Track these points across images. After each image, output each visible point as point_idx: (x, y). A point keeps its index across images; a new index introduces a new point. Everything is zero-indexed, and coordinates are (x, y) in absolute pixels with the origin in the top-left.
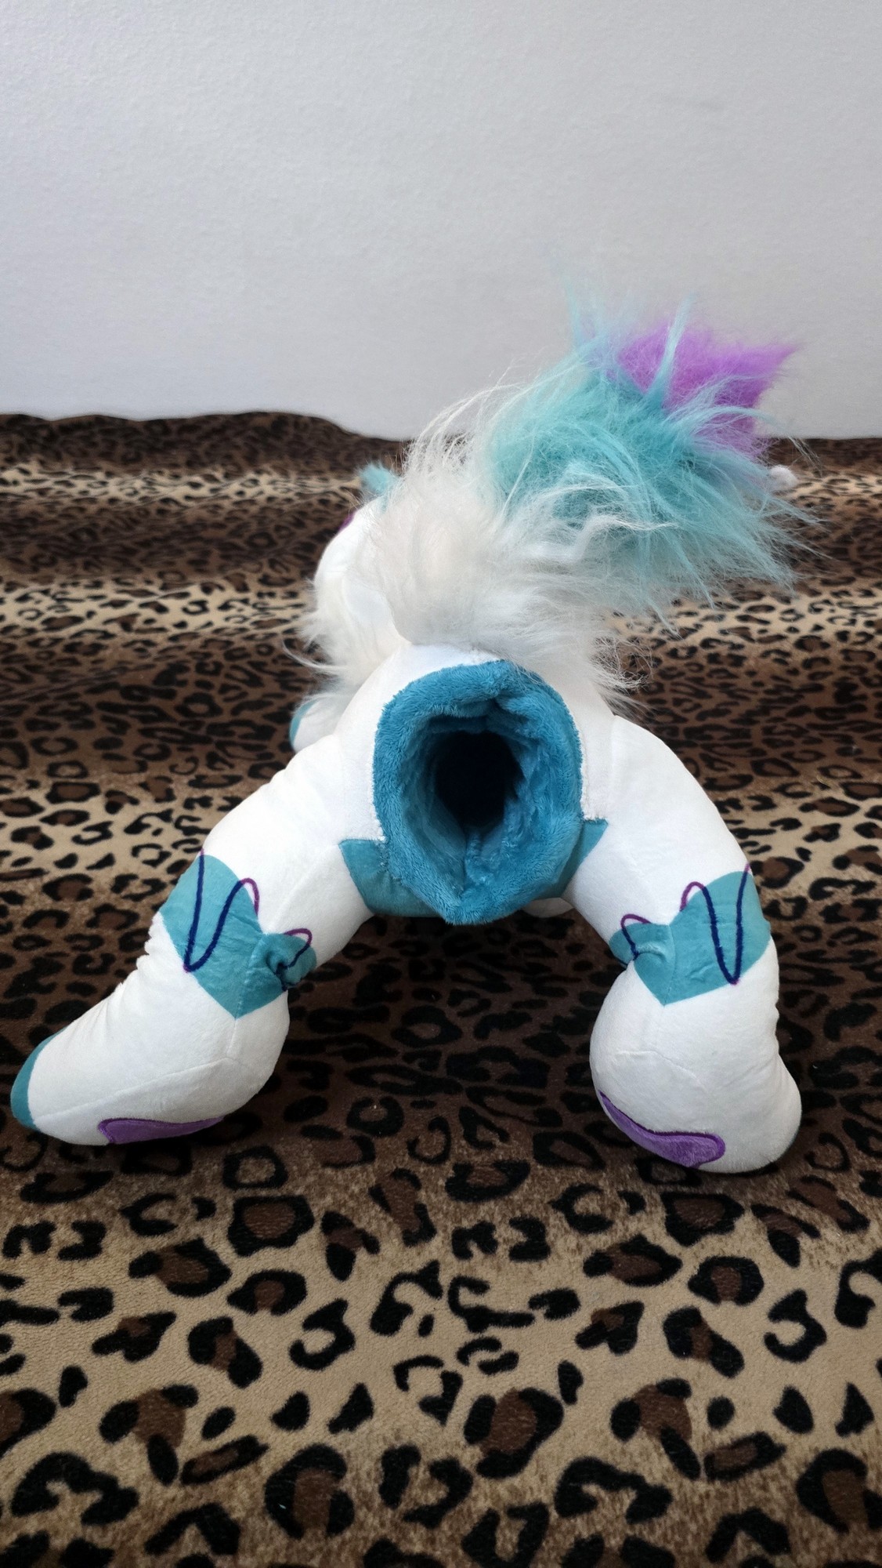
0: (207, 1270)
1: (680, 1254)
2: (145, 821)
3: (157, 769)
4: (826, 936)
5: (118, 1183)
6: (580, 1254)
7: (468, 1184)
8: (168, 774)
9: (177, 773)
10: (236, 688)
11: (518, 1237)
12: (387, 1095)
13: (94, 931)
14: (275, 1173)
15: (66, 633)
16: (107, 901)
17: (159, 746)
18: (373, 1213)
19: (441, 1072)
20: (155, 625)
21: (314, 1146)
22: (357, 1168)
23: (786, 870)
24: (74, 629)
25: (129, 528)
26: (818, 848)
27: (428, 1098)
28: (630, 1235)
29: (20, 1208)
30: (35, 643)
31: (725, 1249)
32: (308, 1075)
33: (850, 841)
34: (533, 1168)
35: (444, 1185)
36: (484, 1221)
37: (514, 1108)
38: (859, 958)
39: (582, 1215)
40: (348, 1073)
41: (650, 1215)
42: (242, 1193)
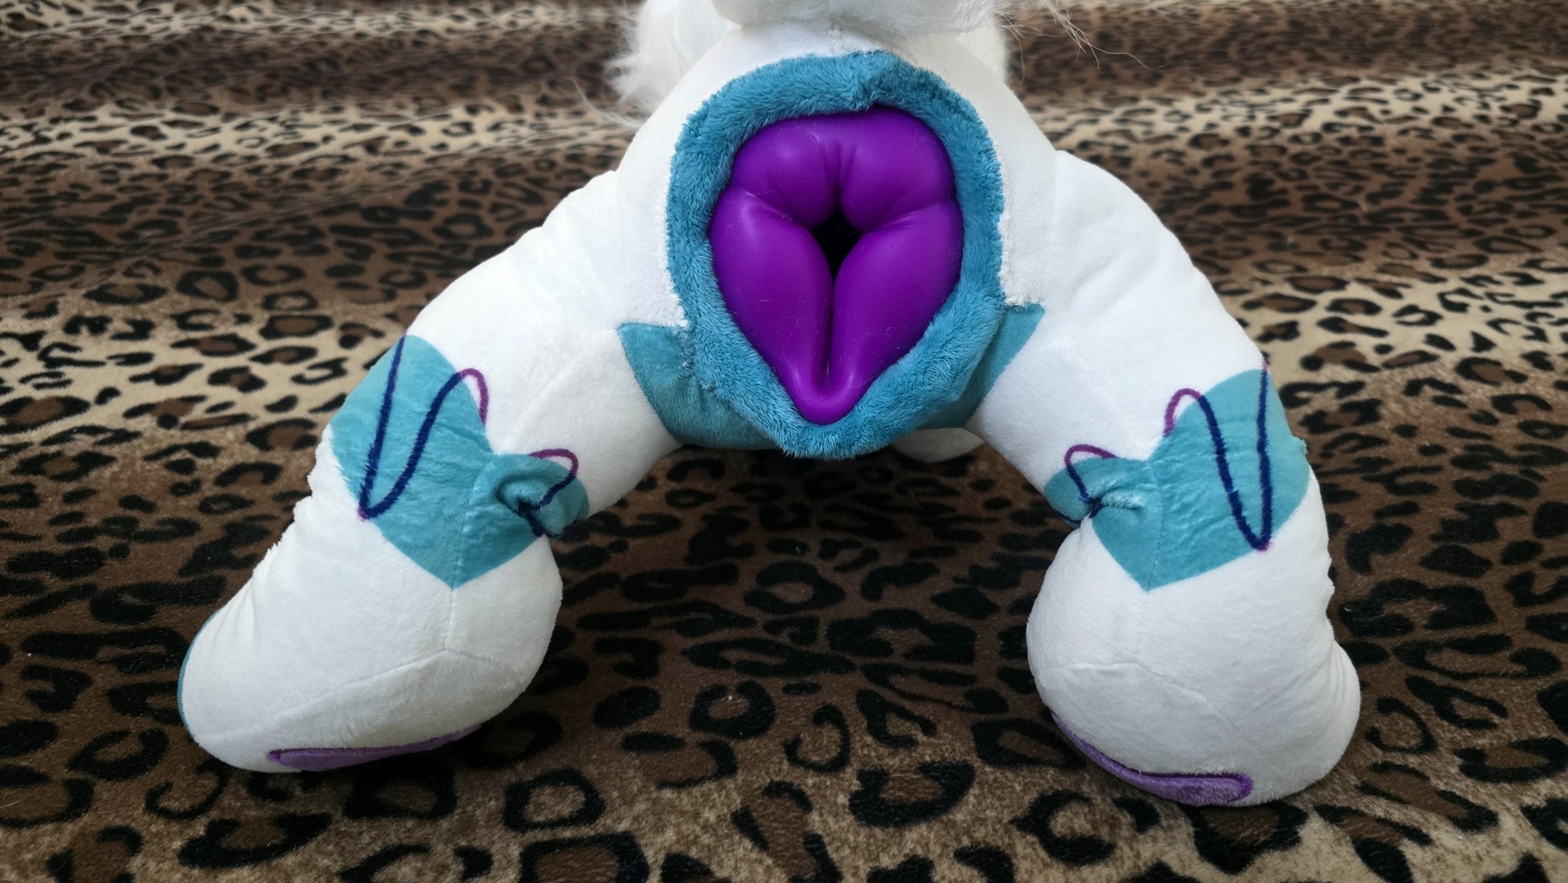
5: (338, 833)
7: (883, 800)
8: (423, 302)
11: (972, 877)
12: (747, 679)
14: (586, 803)
15: (296, 160)
17: (413, 273)
18: (740, 852)
19: (821, 645)
20: (408, 148)
21: (642, 762)
22: (710, 786)
24: (305, 155)
27: (808, 679)
28: (1145, 864)
29: (176, 877)
30: (257, 170)
32: (627, 657)
33: (1314, 338)
34: (978, 772)
35: (847, 803)
36: (915, 856)
37: (935, 690)
38: (1370, 468)
39: (1064, 837)
40: (684, 653)
41: (1169, 834)
42: (533, 836)
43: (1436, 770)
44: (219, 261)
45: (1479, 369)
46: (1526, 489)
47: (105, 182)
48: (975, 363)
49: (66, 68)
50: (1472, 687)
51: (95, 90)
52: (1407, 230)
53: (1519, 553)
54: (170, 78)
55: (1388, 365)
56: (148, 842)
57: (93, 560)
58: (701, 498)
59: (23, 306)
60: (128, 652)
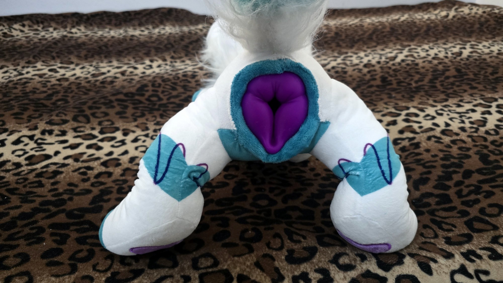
1: (385, 276)
2: (139, 138)
3: (140, 120)
5: (147, 273)
6: (346, 280)
7: (294, 257)
8: (145, 121)
9: (149, 121)
10: (167, 91)
11: (319, 276)
12: (254, 227)
13: (124, 178)
14: (214, 262)
15: (100, 78)
16: (127, 167)
17: (141, 113)
18: (257, 273)
19: (273, 217)
20: (134, 74)
21: (228, 250)
22: (247, 256)
24: (103, 77)
25: (120, 45)
27: (271, 226)
28: (364, 271)
30: (89, 82)
31: (403, 271)
32: (220, 222)
33: (402, 125)
34: (318, 249)
35: (284, 258)
36: (304, 271)
37: (305, 227)
38: (418, 162)
39: (343, 264)
40: (236, 220)
41: (370, 262)
42: (201, 271)
43: (438, 243)
44: (84, 111)
45: (447, 132)
46: (460, 166)
47: (43, 87)
49: (22, 50)
50: (447, 221)
51: (34, 57)
52: (426, 91)
53: (458, 184)
54: (57, 53)
55: (422, 132)
56: (96, 279)
57: (63, 202)
58: (234, 176)
59: (27, 127)
60: (78, 227)
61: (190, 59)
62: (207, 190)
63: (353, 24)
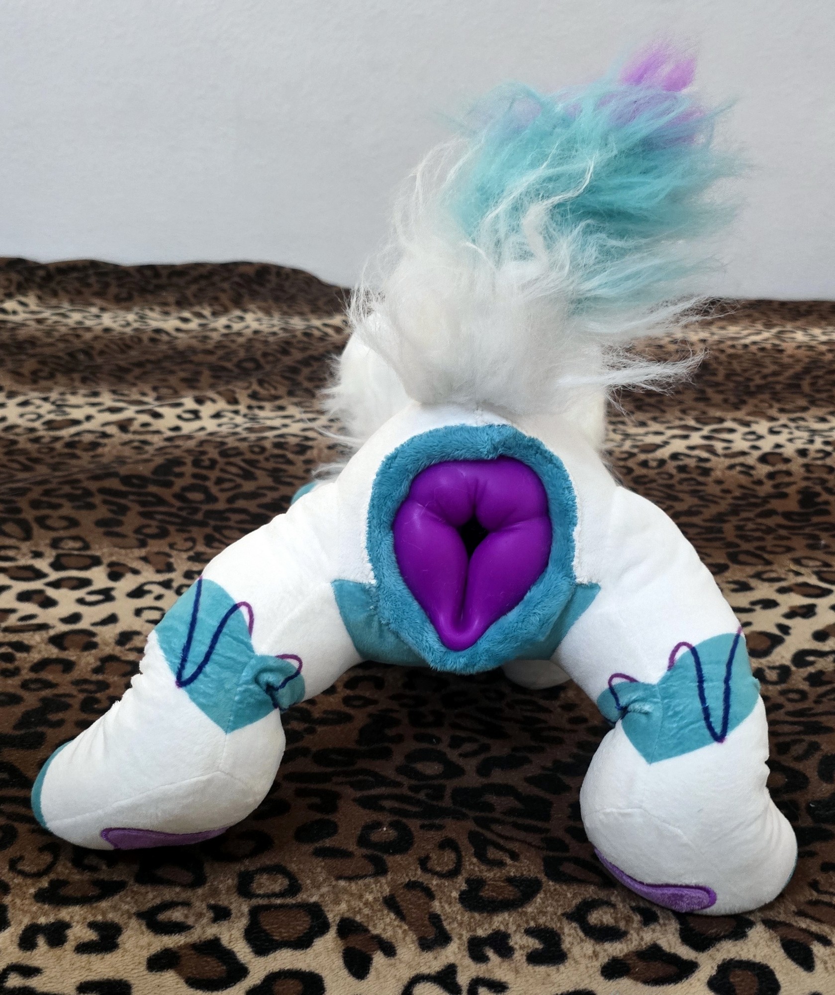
0: (224, 968)
1: (696, 958)
2: (147, 588)
3: (155, 546)
4: (812, 697)
5: (133, 892)
6: (597, 960)
7: (481, 897)
8: (167, 550)
9: (176, 550)
10: (230, 480)
11: (534, 944)
12: (396, 818)
13: (100, 677)
14: (289, 885)
15: (67, 433)
16: (111, 652)
17: (157, 527)
18: (388, 920)
19: (447, 802)
20: (151, 428)
21: (326, 864)
22: (370, 880)
23: (769, 643)
24: (73, 430)
25: (123, 351)
26: (796, 624)
27: (437, 822)
28: (646, 944)
29: (34, 909)
30: (37, 440)
31: (740, 953)
32: (316, 800)
33: (826, 617)
34: (545, 884)
35: (458, 897)
36: (499, 930)
37: (522, 835)
39: (596, 925)
40: (355, 800)
41: (664, 928)
42: (255, 902)
44: (18, 511)
48: (555, 618)
56: (13, 888)
58: (368, 702)
61: (297, 404)
62: (296, 725)
63: (754, 343)
